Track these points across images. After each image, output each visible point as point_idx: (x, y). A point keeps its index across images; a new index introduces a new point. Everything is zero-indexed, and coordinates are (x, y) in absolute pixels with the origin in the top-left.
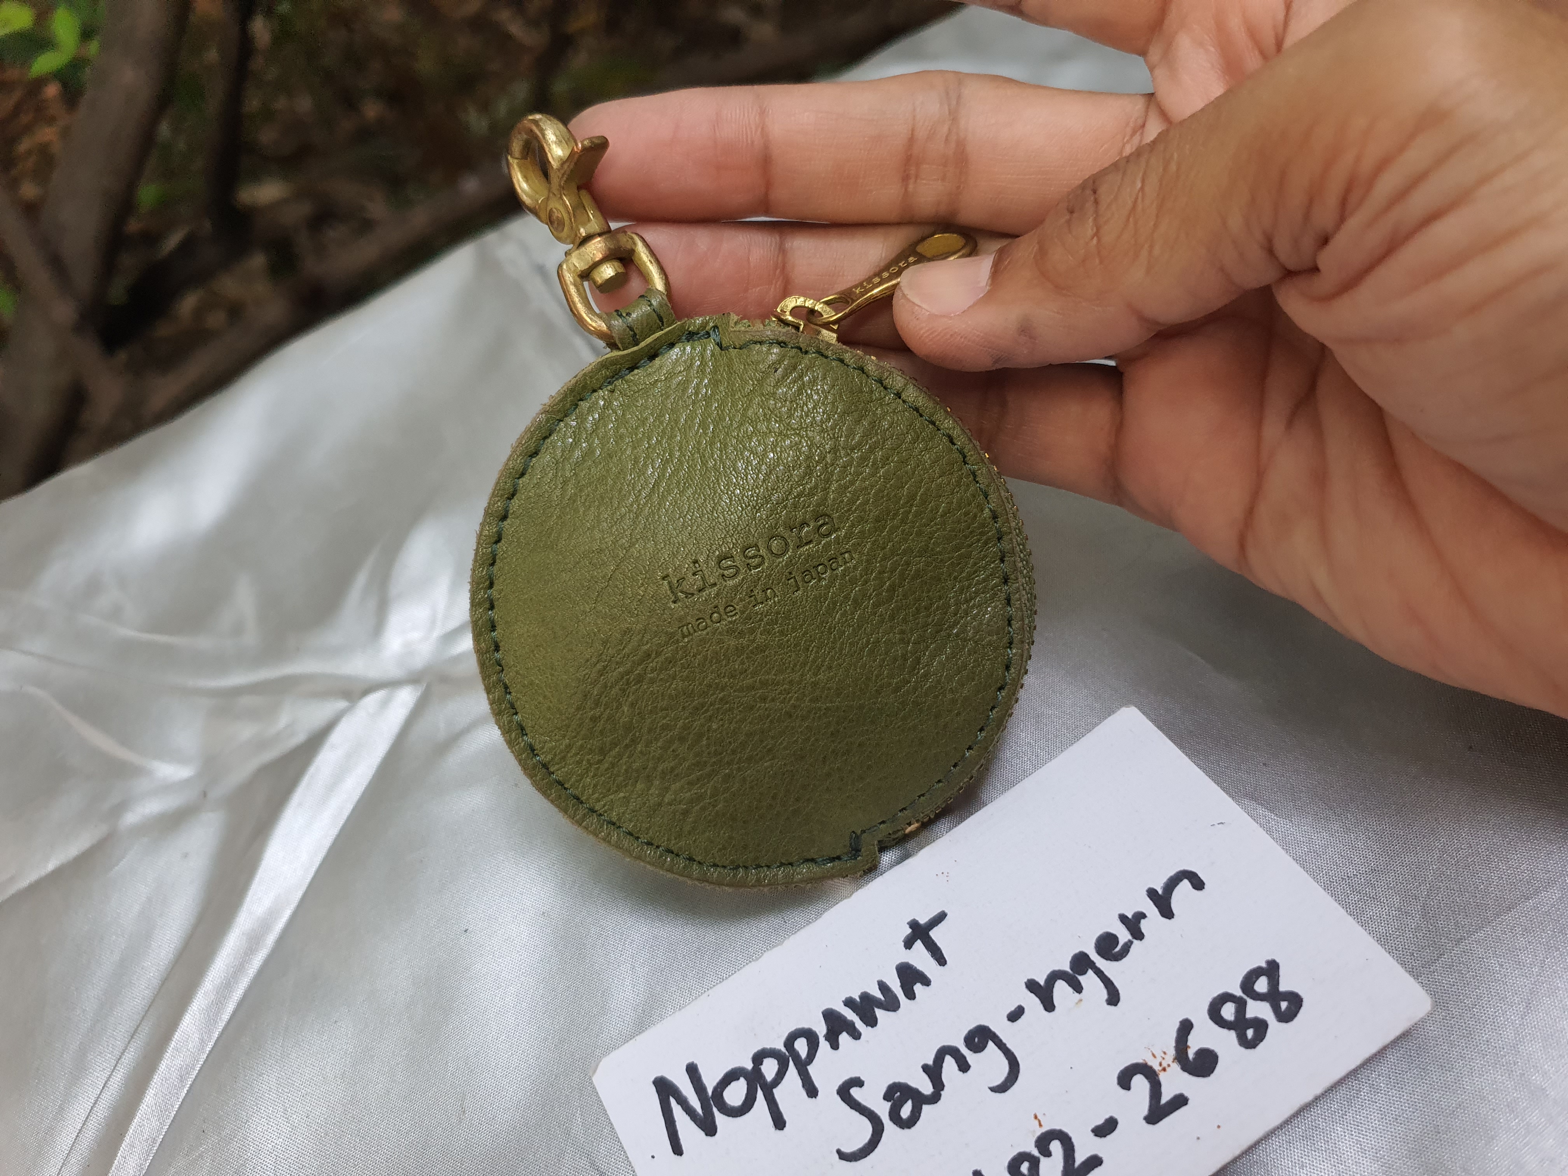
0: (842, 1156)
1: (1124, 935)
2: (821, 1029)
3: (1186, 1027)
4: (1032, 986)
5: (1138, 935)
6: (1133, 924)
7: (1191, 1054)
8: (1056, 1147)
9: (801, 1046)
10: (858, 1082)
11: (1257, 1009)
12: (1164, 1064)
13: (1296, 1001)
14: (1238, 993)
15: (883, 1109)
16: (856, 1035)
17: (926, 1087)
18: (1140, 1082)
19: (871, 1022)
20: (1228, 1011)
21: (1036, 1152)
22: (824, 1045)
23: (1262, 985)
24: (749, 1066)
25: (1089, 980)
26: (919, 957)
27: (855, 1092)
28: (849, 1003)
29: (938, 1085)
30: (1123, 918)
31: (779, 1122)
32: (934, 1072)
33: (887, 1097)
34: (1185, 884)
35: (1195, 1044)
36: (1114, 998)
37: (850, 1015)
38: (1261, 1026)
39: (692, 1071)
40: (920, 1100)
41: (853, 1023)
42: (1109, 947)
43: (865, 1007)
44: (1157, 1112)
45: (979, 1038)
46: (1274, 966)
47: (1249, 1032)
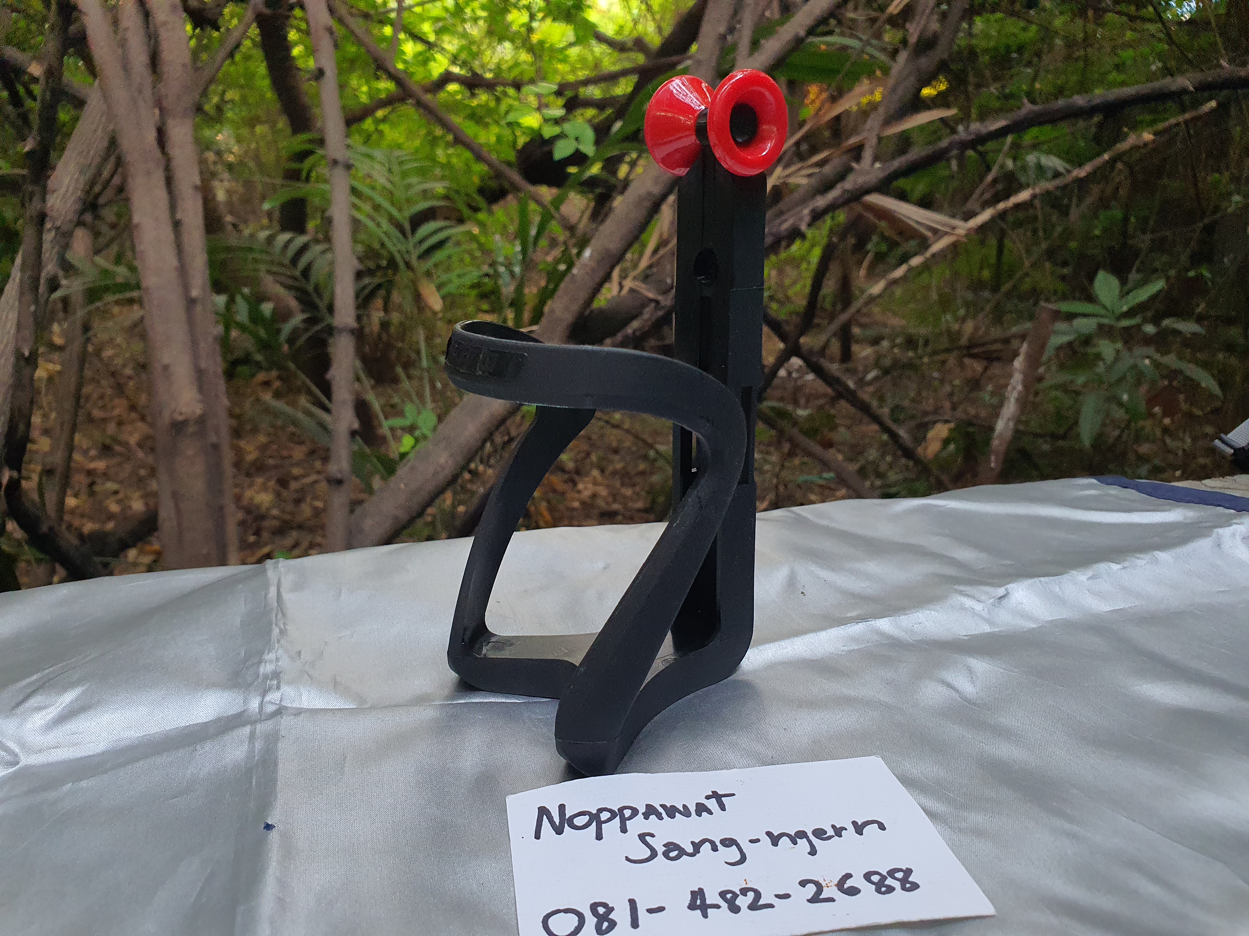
0: (627, 859)
1: (830, 832)
2: (642, 809)
3: (849, 875)
4: (769, 834)
5: (839, 835)
6: (839, 831)
7: (846, 886)
8: (751, 895)
10: (652, 835)
11: (892, 883)
12: (829, 885)
13: (916, 886)
14: (885, 873)
15: (660, 850)
16: (660, 817)
17: (690, 849)
18: (811, 887)
19: (672, 817)
20: (875, 878)
21: (738, 893)
22: (640, 816)
23: (900, 875)
24: (594, 812)
25: (803, 842)
26: (711, 804)
27: (648, 838)
28: (662, 806)
29: (696, 851)
30: (833, 826)
31: (599, 837)
32: (697, 847)
33: (665, 846)
34: (876, 825)
35: (849, 883)
37: (661, 810)
38: (891, 889)
40: (682, 852)
41: (661, 814)
42: (820, 833)
43: (671, 811)
44: (815, 899)
45: (728, 842)
46: (910, 870)
47: (883, 888)
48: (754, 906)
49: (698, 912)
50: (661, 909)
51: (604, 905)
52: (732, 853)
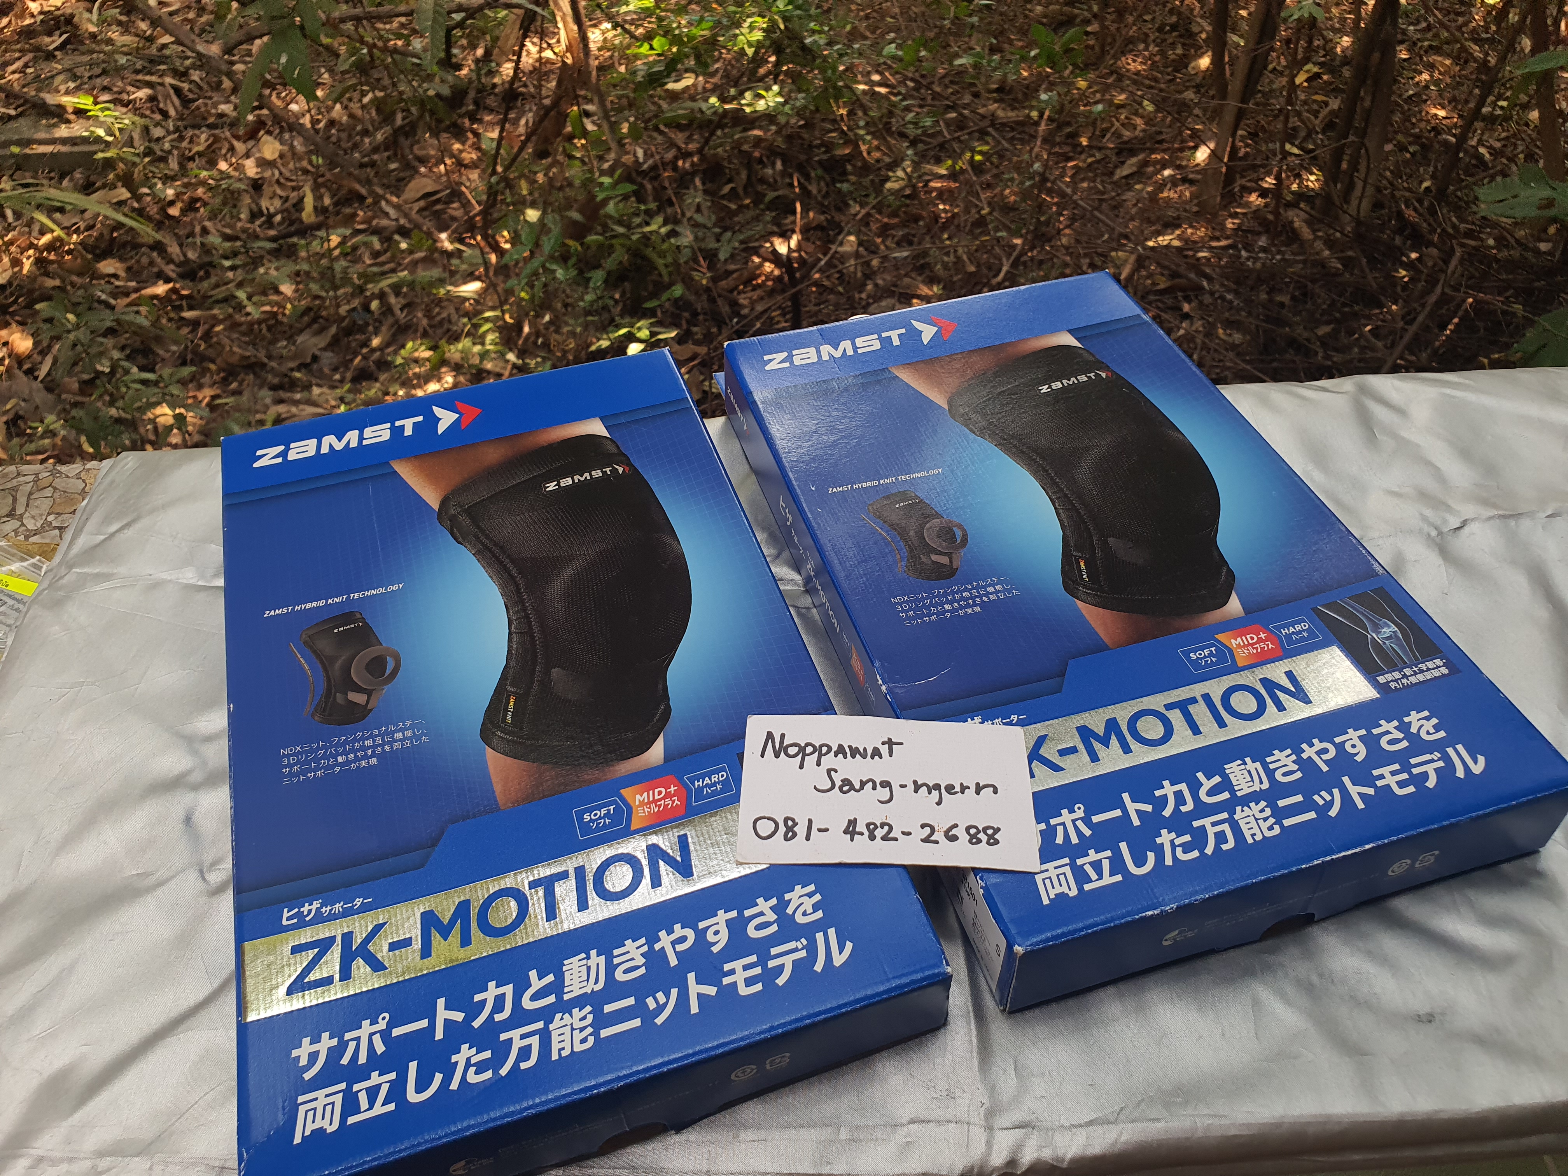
0: (815, 788)
1: (958, 789)
2: (835, 748)
3: (956, 826)
4: (915, 782)
5: (963, 793)
6: (963, 789)
7: (951, 833)
8: (886, 828)
9: (824, 749)
10: (836, 771)
11: (981, 836)
12: (940, 830)
13: (997, 842)
14: (981, 828)
15: (838, 783)
16: (845, 757)
17: (857, 787)
18: (927, 830)
19: (853, 757)
20: (973, 831)
21: (879, 826)
22: (832, 753)
23: (990, 832)
24: (803, 745)
25: (935, 793)
26: (884, 750)
27: (833, 773)
28: (850, 747)
29: (862, 788)
30: (962, 784)
31: (801, 767)
32: (863, 784)
33: (842, 781)
34: (991, 789)
35: (954, 832)
36: (939, 803)
37: (847, 750)
38: (979, 841)
39: (783, 735)
40: (852, 788)
41: (847, 753)
42: (950, 789)
43: (854, 752)
44: (926, 840)
45: (886, 784)
46: (999, 830)
47: (974, 840)
48: (885, 838)
49: (848, 836)
50: (827, 830)
51: (793, 820)
52: (885, 794)
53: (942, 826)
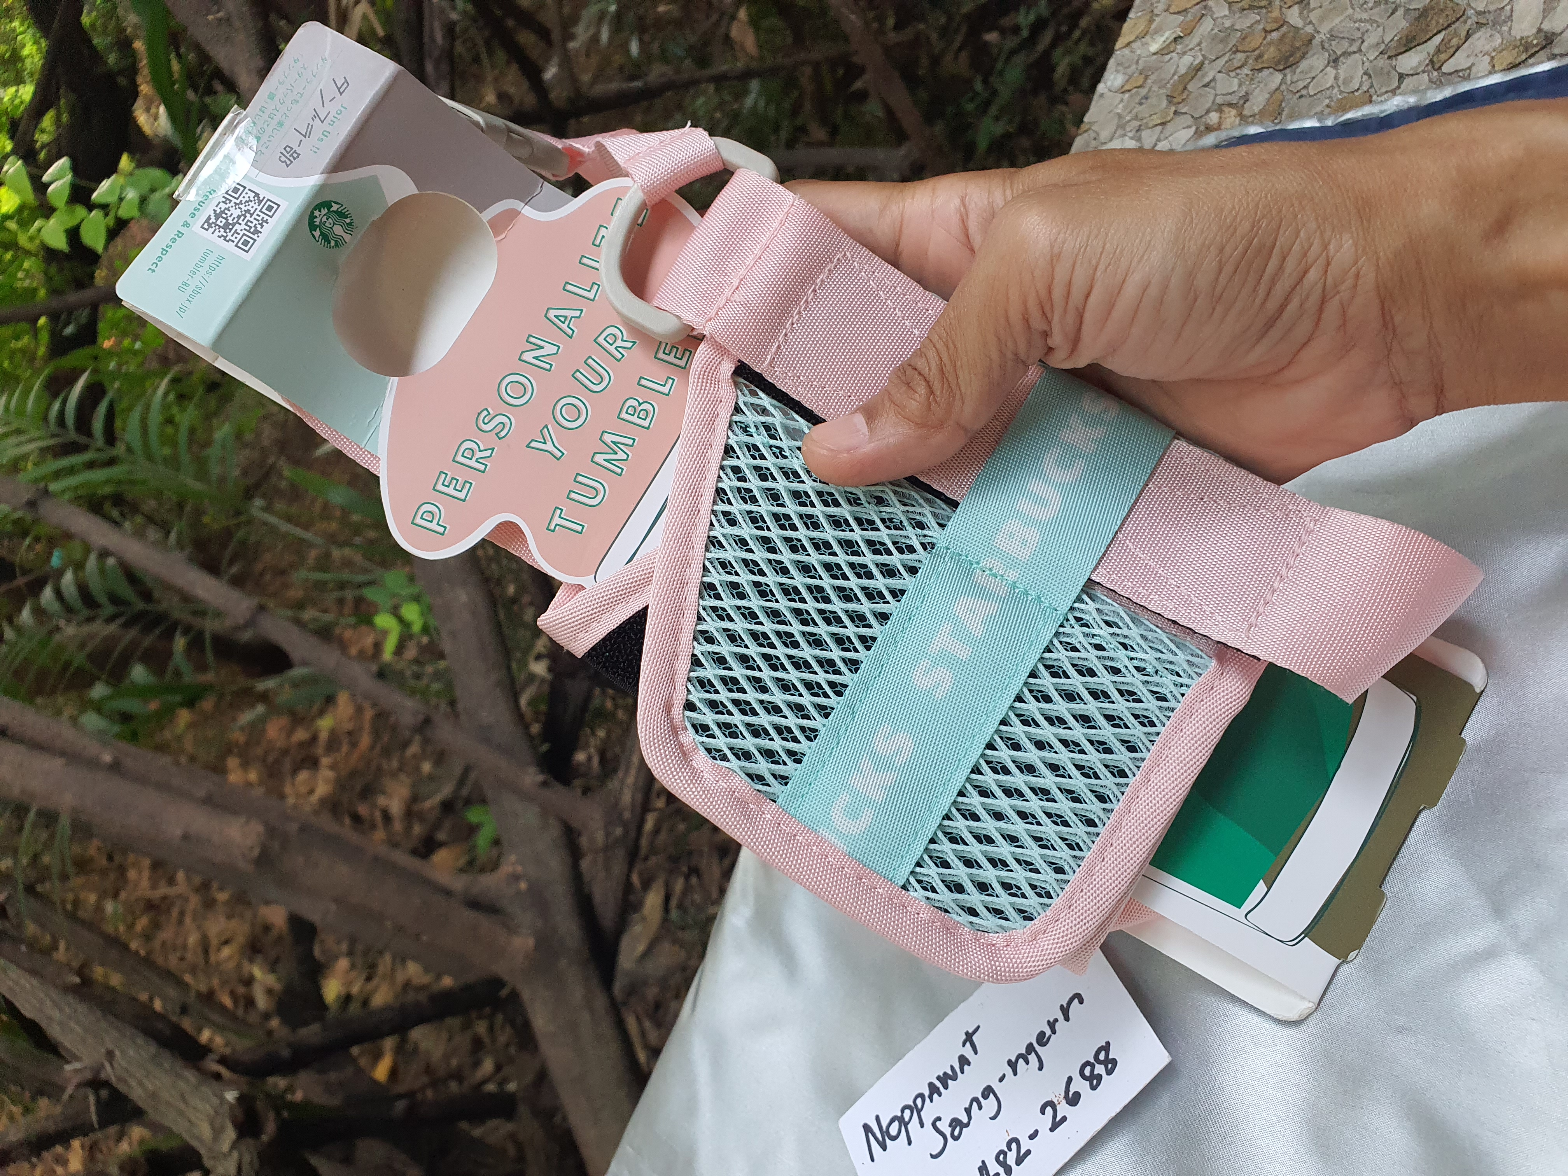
0: (932, 1156)
1: (1048, 1032)
2: (927, 1093)
3: (1070, 1079)
4: (1009, 1062)
5: (1054, 1032)
6: (1052, 1025)
7: (1070, 1094)
8: (1014, 1146)
9: (919, 1102)
10: (939, 1119)
11: (1100, 1069)
12: (1060, 1101)
13: (1114, 1062)
14: (1092, 1061)
15: (948, 1132)
16: (940, 1095)
17: (965, 1119)
18: (1049, 1110)
19: (946, 1087)
20: (1087, 1071)
21: (1006, 1150)
22: (927, 1100)
23: (1102, 1056)
24: (899, 1114)
25: (1032, 1058)
26: (968, 1051)
27: (938, 1124)
28: (939, 1078)
29: (970, 1118)
30: (1049, 1022)
31: (910, 1143)
32: (969, 1111)
33: (950, 1126)
34: (1076, 1001)
35: (1072, 1090)
37: (938, 1083)
38: (1099, 1078)
39: (877, 1118)
40: (962, 1126)
41: (938, 1088)
42: (1042, 1039)
43: (944, 1079)
44: (1053, 1127)
45: (988, 1091)
46: (1108, 1043)
47: (1095, 1081)
48: (1019, 1162)
52: (990, 1104)
53: (1056, 1093)
